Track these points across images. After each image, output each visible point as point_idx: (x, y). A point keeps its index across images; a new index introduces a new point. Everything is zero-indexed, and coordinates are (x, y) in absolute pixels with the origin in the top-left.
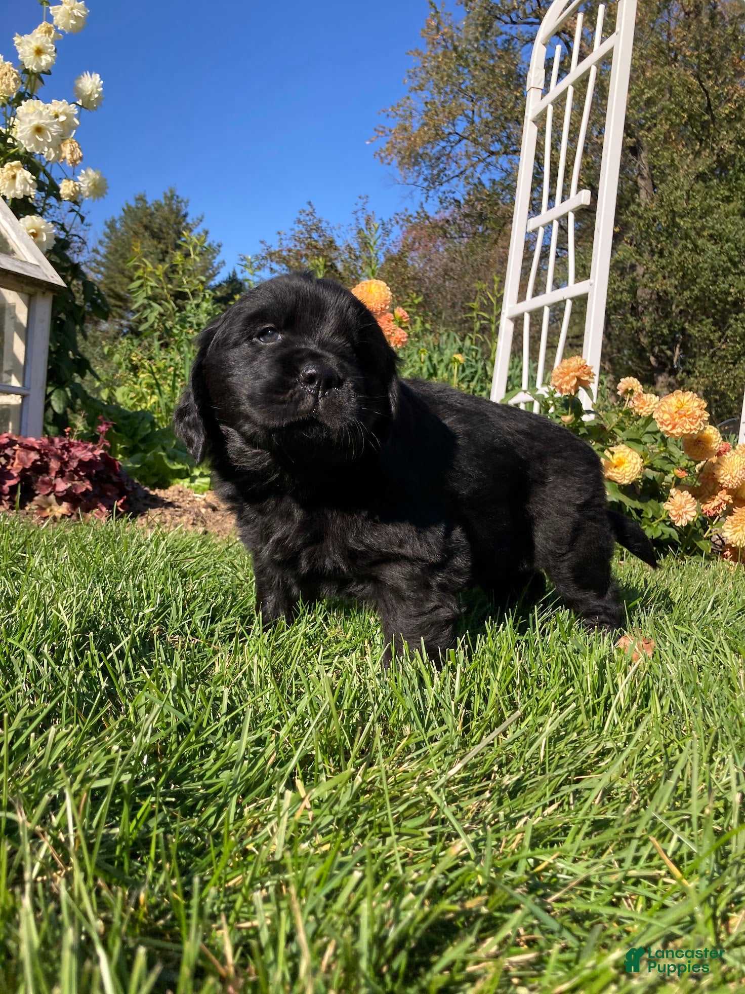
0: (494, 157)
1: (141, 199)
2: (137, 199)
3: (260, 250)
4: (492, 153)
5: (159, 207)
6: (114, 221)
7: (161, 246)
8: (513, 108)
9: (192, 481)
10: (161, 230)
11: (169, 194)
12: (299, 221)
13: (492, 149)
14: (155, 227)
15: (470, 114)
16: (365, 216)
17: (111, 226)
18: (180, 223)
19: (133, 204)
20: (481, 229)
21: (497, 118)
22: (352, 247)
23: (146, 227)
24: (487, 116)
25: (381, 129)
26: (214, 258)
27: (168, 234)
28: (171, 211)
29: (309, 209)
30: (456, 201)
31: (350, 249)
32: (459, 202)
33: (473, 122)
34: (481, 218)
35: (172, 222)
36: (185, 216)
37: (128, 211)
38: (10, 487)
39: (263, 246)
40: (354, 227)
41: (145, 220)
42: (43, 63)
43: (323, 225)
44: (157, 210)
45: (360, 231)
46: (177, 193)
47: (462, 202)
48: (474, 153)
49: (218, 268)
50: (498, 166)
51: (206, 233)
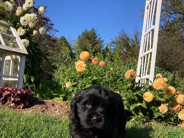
0: (171, 15)
1: (86, 30)
2: (85, 31)
3: (111, 41)
4: (171, 14)
5: (90, 32)
6: (80, 36)
7: (90, 41)
8: (176, 2)
9: (59, 98)
10: (90, 38)
11: (92, 29)
12: (120, 34)
13: (171, 13)
14: (89, 36)
15: (166, 4)
16: (136, 32)
17: (79, 37)
18: (95, 36)
19: (84, 32)
20: (169, 33)
21: (172, 5)
22: (133, 39)
23: (87, 37)
24: (170, 5)
25: (142, 10)
26: (102, 43)
27: (92, 38)
28: (93, 33)
29: (123, 31)
30: (162, 26)
31: (132, 40)
32: (163, 27)
33: (166, 6)
34: (168, 30)
35: (93, 35)
36: (96, 34)
37: (83, 33)
38: (2, 99)
39: (111, 40)
40: (134, 34)
41: (87, 35)
42: (30, 6)
43: (126, 34)
44: (89, 33)
45: (135, 35)
46: (94, 29)
47: (163, 26)
48: (166, 14)
49: (103, 46)
50: (172, 17)
51: (101, 38)
